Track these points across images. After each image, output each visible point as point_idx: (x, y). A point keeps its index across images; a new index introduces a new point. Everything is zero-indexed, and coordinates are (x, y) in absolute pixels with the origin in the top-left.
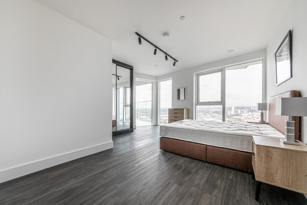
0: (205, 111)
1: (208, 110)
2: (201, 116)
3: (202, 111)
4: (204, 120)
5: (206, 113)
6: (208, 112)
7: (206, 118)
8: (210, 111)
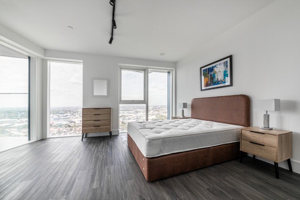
0: (73, 111)
1: (77, 110)
2: (68, 117)
3: (69, 111)
4: (72, 121)
5: (75, 112)
6: (77, 112)
7: (74, 119)
8: (79, 111)
